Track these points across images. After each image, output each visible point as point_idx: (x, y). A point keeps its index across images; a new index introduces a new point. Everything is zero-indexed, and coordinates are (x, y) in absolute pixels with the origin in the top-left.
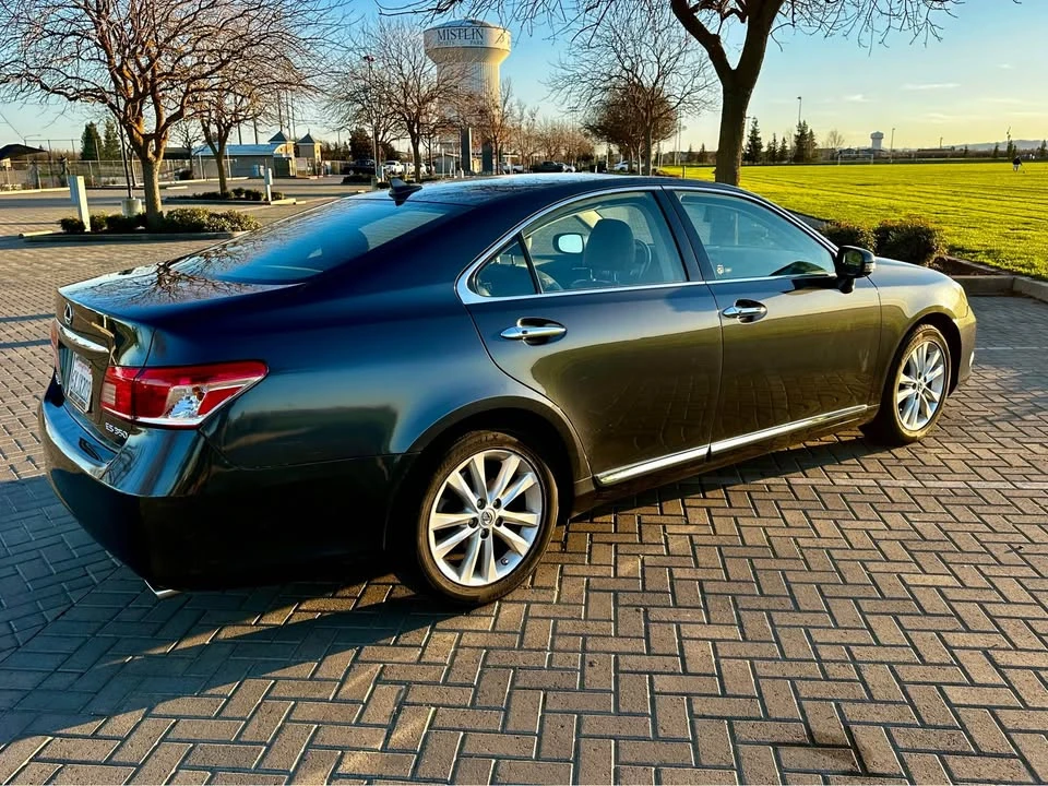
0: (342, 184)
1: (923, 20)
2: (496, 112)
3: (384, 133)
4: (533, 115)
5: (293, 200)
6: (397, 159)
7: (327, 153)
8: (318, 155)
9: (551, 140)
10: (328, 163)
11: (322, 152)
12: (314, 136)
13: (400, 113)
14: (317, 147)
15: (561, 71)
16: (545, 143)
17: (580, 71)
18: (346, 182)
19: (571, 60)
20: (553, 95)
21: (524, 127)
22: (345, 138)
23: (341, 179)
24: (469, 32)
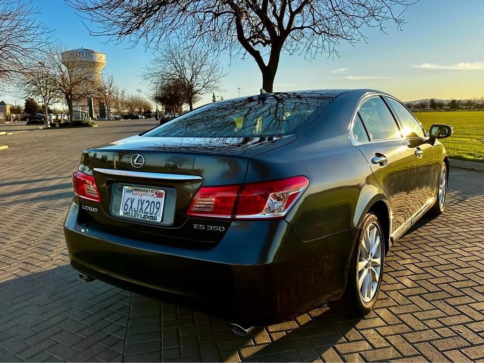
0: (27, 125)
1: (332, 49)
2: (106, 91)
3: (49, 100)
4: (123, 92)
5: (5, 133)
6: (52, 113)
7: (13, 110)
8: (8, 111)
9: (133, 103)
10: (14, 115)
11: (11, 110)
12: (6, 102)
13: (61, 90)
14: (8, 107)
15: (147, 71)
16: (129, 105)
17: (156, 71)
18: (28, 124)
19: (151, 66)
20: (144, 82)
21: (120, 98)
22: (22, 104)
23: (25, 123)
24: (85, 54)
